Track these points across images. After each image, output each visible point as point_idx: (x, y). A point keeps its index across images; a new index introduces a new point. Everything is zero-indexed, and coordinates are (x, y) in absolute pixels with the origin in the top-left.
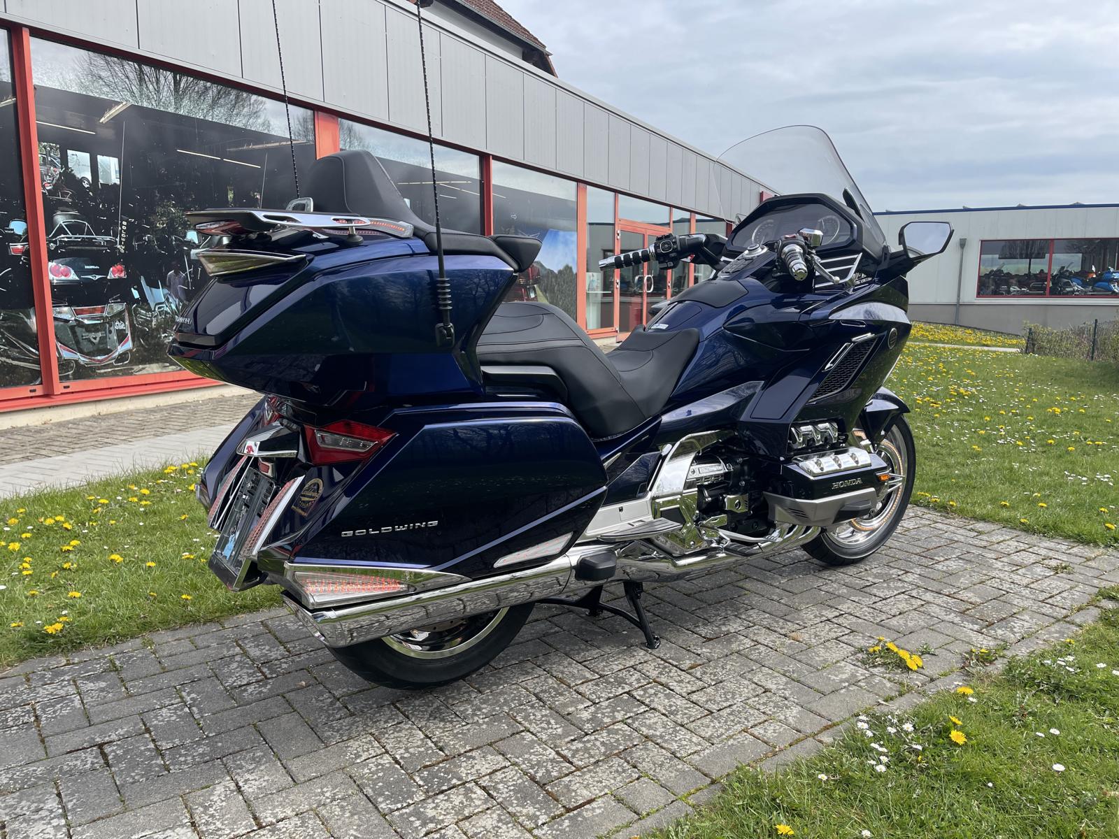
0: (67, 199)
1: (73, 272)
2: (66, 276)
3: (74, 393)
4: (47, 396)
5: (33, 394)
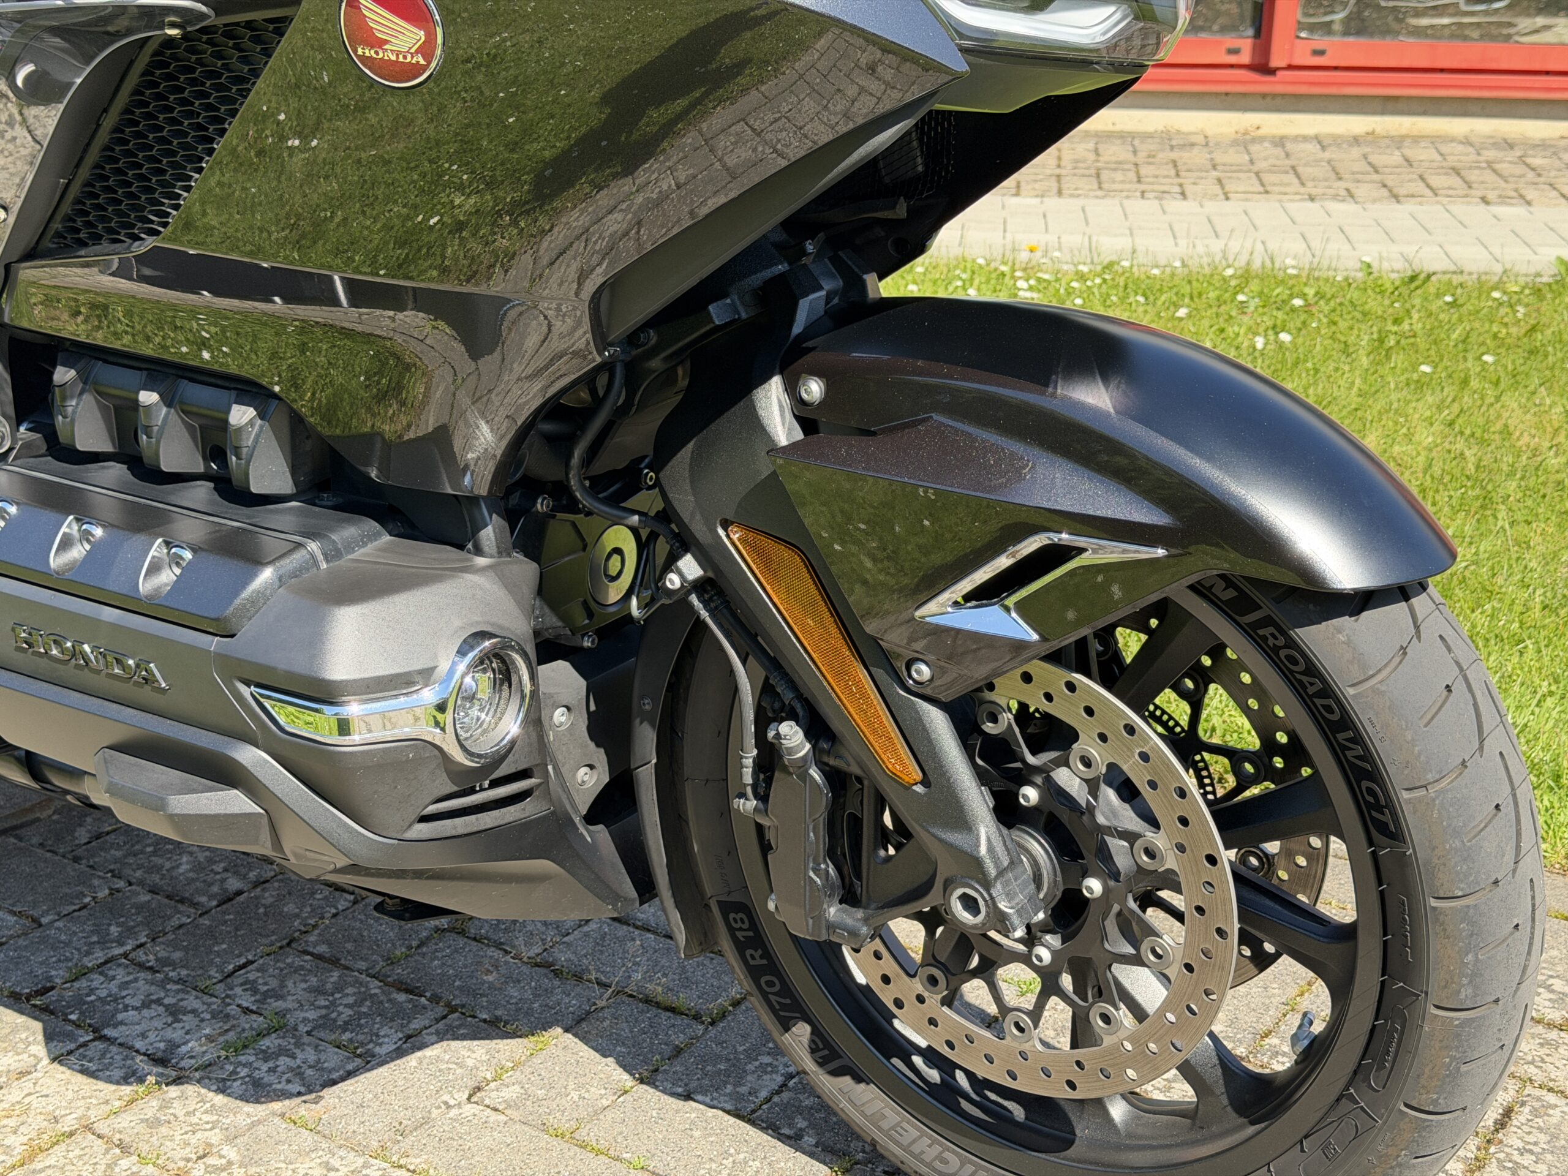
3: (1336, 68)
4: (1262, 67)
5: (1232, 59)
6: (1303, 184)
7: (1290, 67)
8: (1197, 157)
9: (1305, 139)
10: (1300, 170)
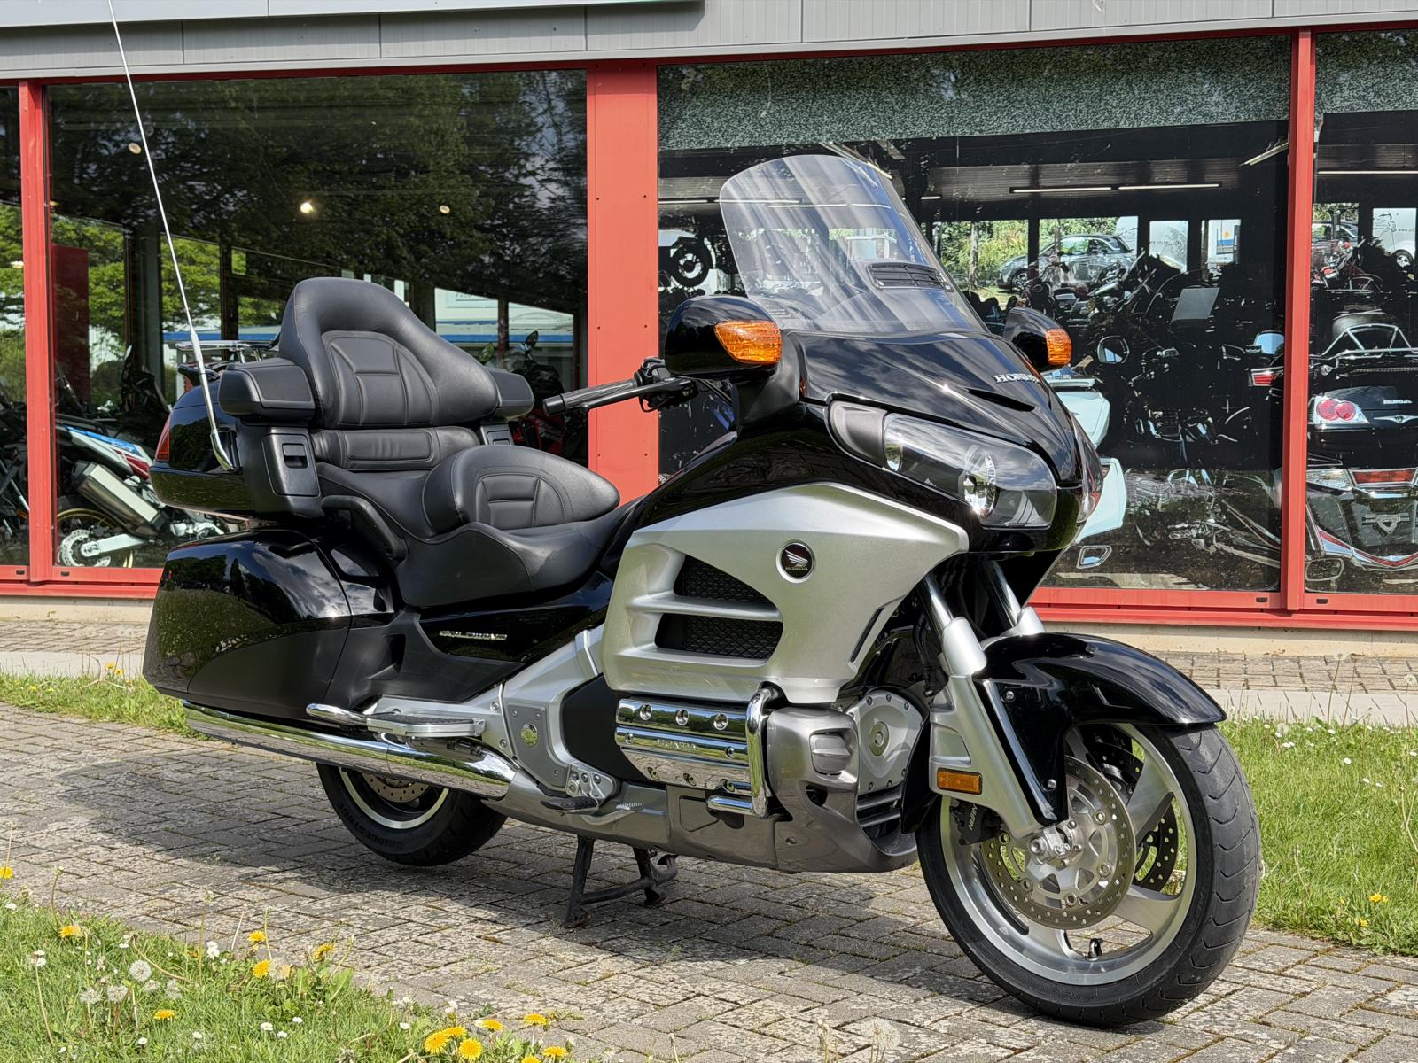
0: (1364, 290)
1: (1358, 410)
2: (1345, 417)
3: (1336, 612)
4: (1284, 611)
5: (1261, 605)
6: (1304, 682)
7: (1302, 611)
8: (1236, 666)
9: (1316, 658)
10: (1304, 675)
